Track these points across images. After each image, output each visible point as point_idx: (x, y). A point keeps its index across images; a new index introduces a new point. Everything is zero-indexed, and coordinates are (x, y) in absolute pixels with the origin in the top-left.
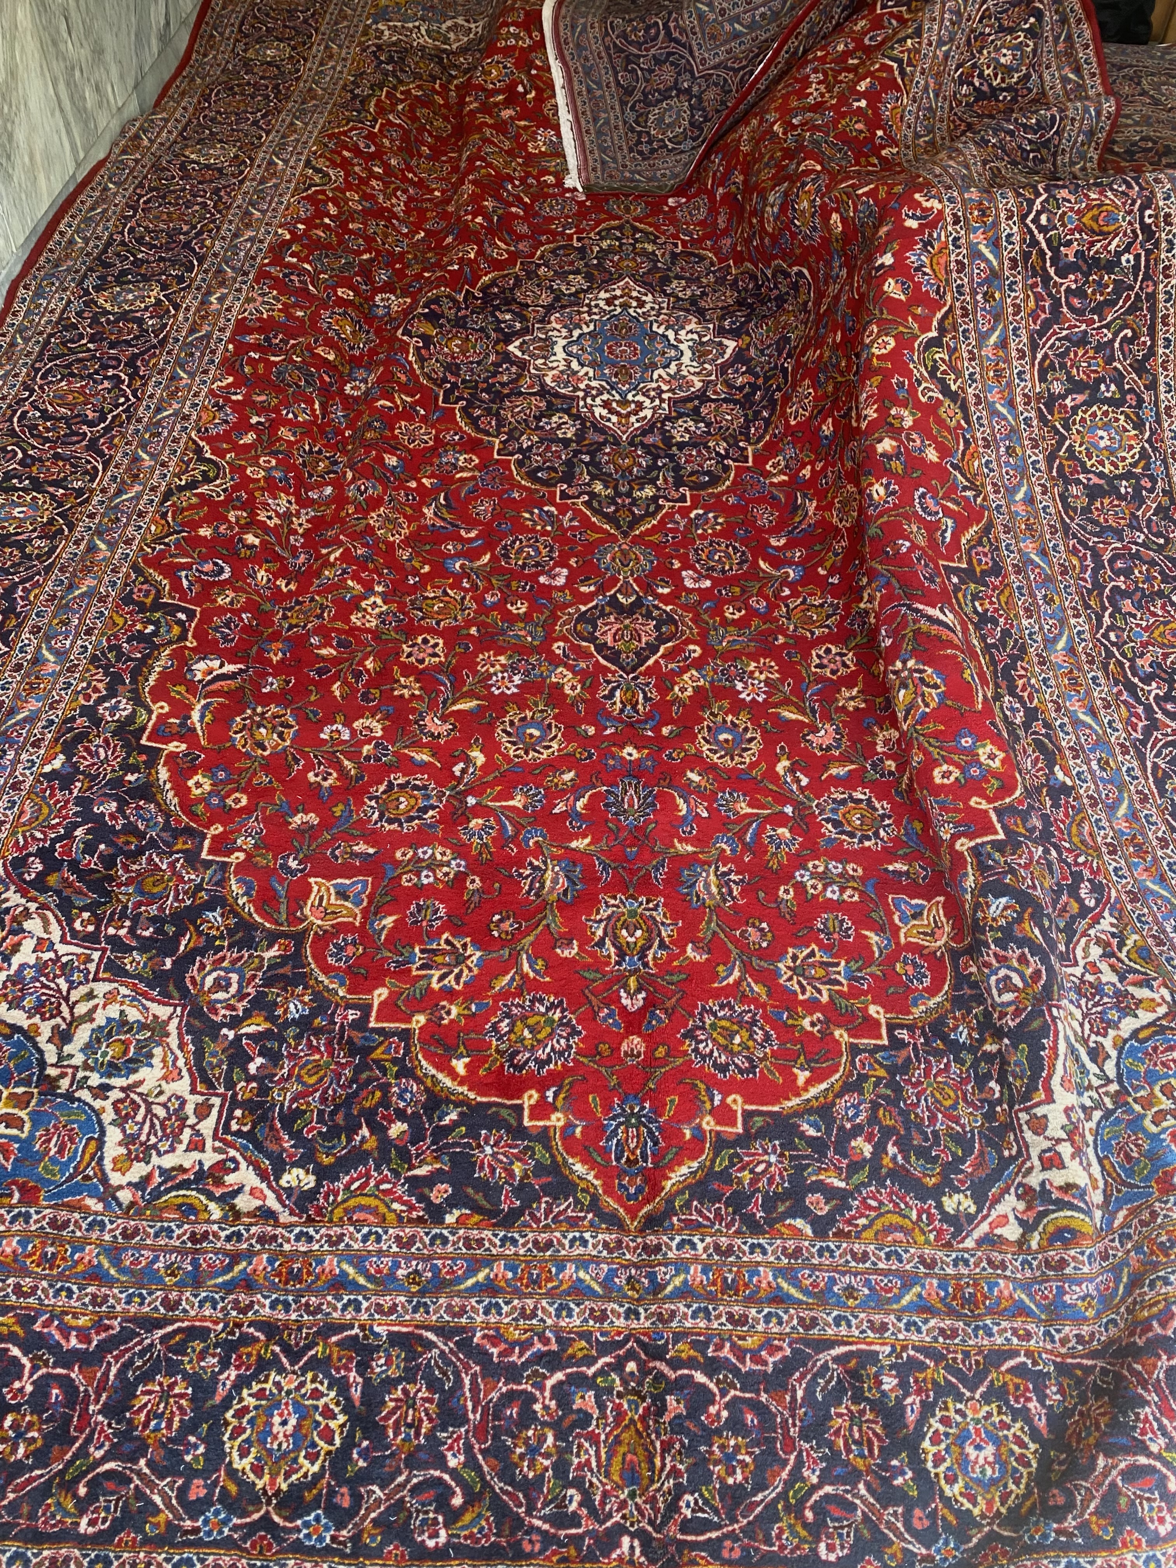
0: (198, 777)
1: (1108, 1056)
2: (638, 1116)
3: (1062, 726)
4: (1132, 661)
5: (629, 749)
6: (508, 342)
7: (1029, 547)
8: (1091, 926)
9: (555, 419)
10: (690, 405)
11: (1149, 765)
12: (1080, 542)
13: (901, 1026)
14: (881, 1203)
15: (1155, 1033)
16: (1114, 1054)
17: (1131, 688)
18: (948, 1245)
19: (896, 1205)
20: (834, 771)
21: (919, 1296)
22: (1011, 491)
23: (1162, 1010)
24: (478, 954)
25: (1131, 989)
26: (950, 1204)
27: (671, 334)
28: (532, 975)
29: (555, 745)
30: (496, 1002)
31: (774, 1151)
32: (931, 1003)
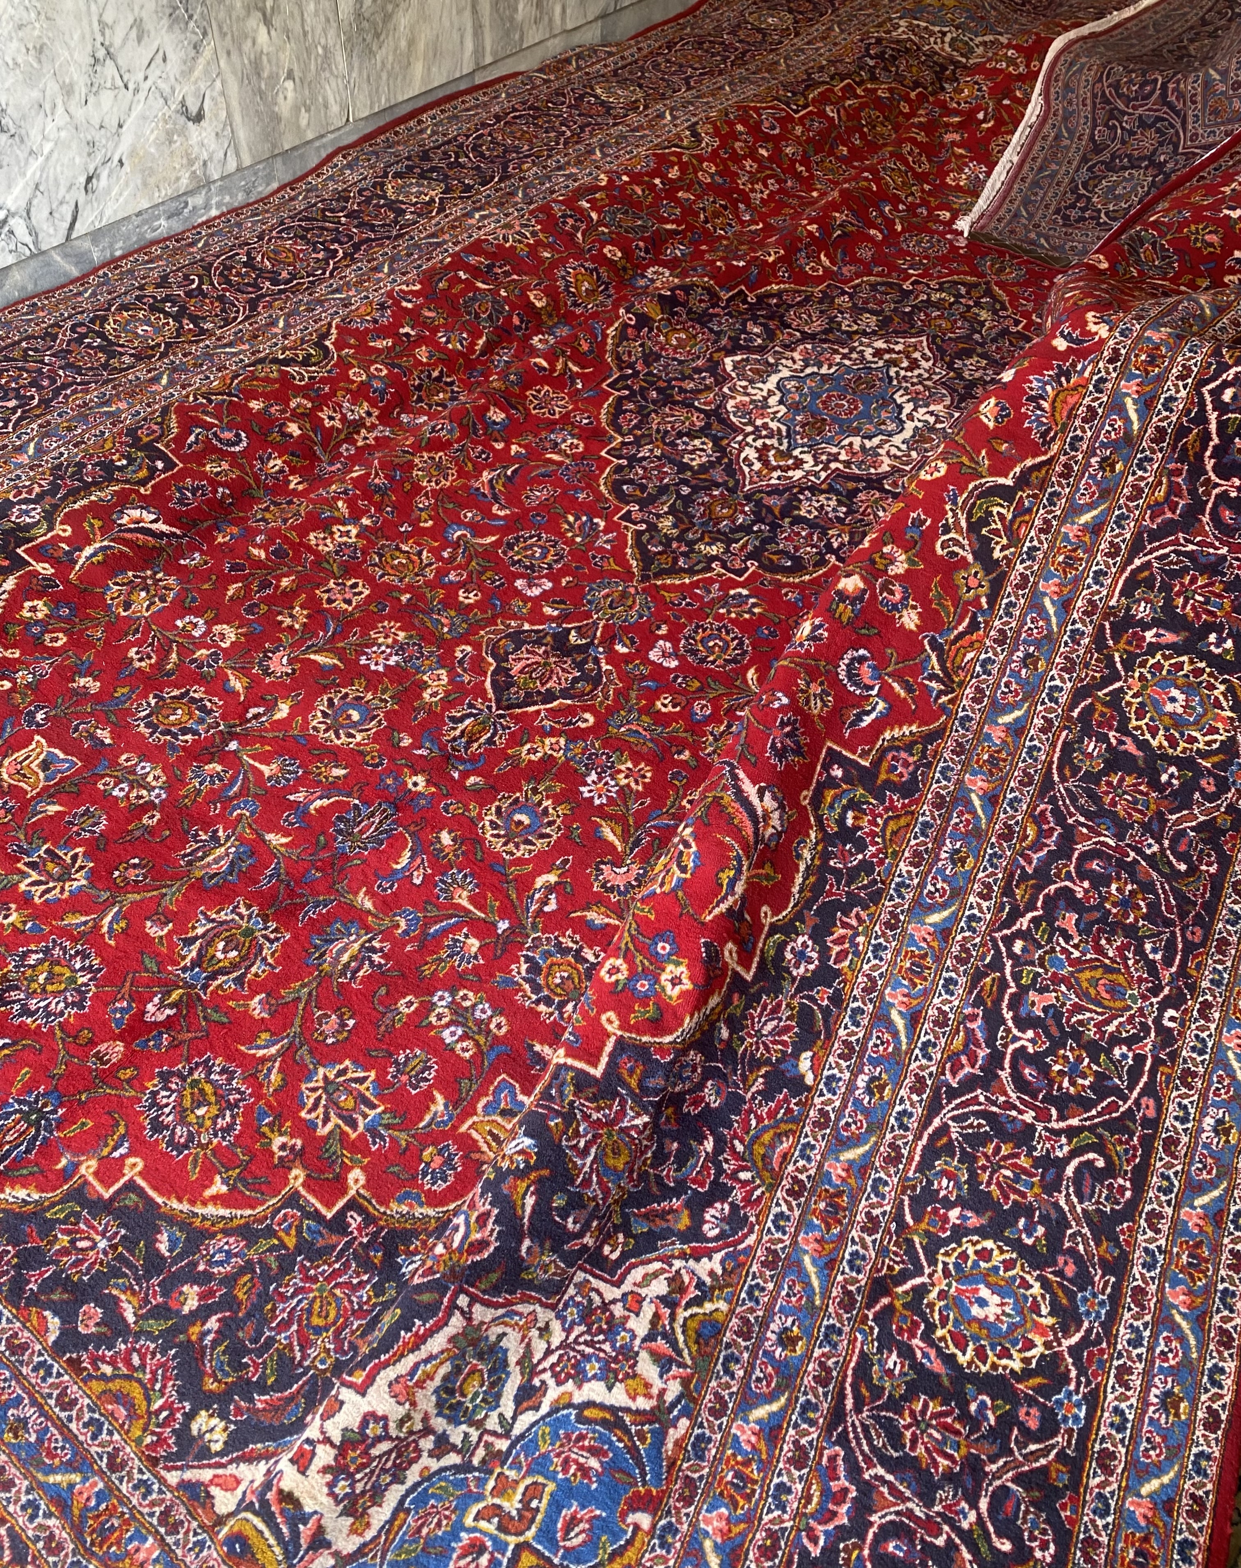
0: (39, 604)
1: (537, 1408)
2: (42, 1115)
3: (859, 1011)
4: (1023, 990)
5: (420, 779)
6: (730, 353)
7: (977, 785)
8: (683, 1256)
9: (697, 442)
10: (851, 485)
11: (937, 1122)
12: (1056, 812)
13: (361, 1210)
14: (143, 1366)
15: (604, 1422)
16: (545, 1409)
17: (993, 1020)
18: (154, 1462)
19: (154, 1380)
20: (591, 915)
21: (71, 1486)
22: (998, 708)
23: (643, 1404)
24: (84, 882)
25: (644, 1356)
26: (202, 1422)
27: (908, 408)
28: (105, 929)
29: (359, 737)
30: (51, 933)
31: (110, 1239)
32: (419, 1211)
